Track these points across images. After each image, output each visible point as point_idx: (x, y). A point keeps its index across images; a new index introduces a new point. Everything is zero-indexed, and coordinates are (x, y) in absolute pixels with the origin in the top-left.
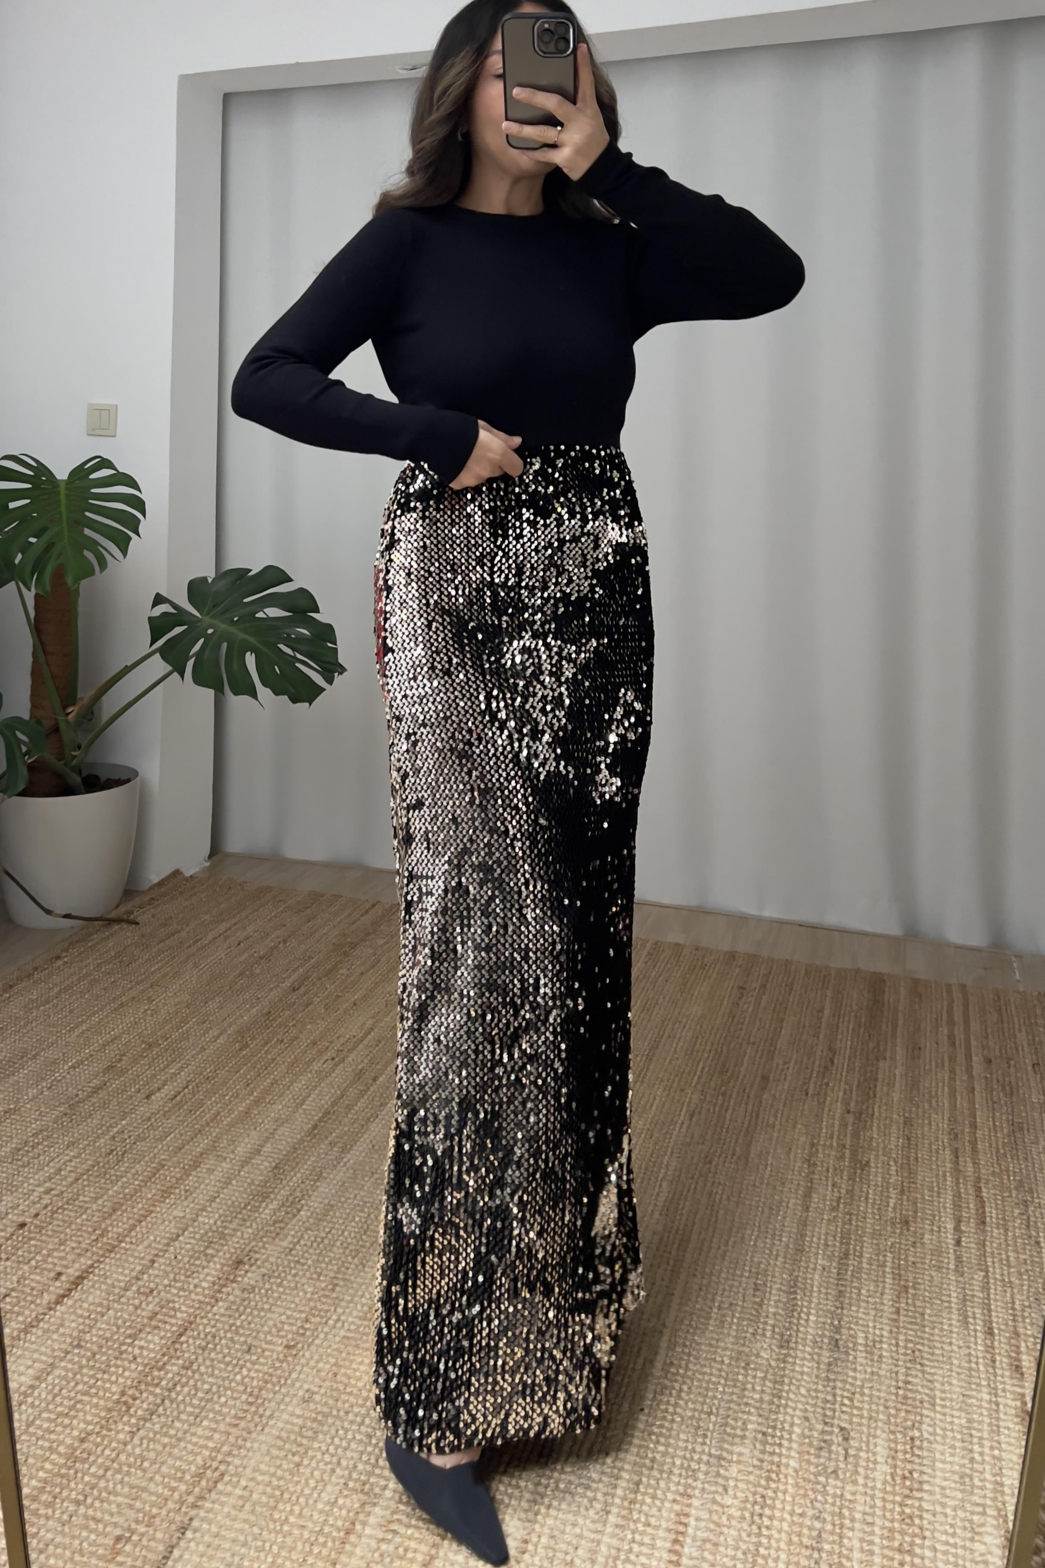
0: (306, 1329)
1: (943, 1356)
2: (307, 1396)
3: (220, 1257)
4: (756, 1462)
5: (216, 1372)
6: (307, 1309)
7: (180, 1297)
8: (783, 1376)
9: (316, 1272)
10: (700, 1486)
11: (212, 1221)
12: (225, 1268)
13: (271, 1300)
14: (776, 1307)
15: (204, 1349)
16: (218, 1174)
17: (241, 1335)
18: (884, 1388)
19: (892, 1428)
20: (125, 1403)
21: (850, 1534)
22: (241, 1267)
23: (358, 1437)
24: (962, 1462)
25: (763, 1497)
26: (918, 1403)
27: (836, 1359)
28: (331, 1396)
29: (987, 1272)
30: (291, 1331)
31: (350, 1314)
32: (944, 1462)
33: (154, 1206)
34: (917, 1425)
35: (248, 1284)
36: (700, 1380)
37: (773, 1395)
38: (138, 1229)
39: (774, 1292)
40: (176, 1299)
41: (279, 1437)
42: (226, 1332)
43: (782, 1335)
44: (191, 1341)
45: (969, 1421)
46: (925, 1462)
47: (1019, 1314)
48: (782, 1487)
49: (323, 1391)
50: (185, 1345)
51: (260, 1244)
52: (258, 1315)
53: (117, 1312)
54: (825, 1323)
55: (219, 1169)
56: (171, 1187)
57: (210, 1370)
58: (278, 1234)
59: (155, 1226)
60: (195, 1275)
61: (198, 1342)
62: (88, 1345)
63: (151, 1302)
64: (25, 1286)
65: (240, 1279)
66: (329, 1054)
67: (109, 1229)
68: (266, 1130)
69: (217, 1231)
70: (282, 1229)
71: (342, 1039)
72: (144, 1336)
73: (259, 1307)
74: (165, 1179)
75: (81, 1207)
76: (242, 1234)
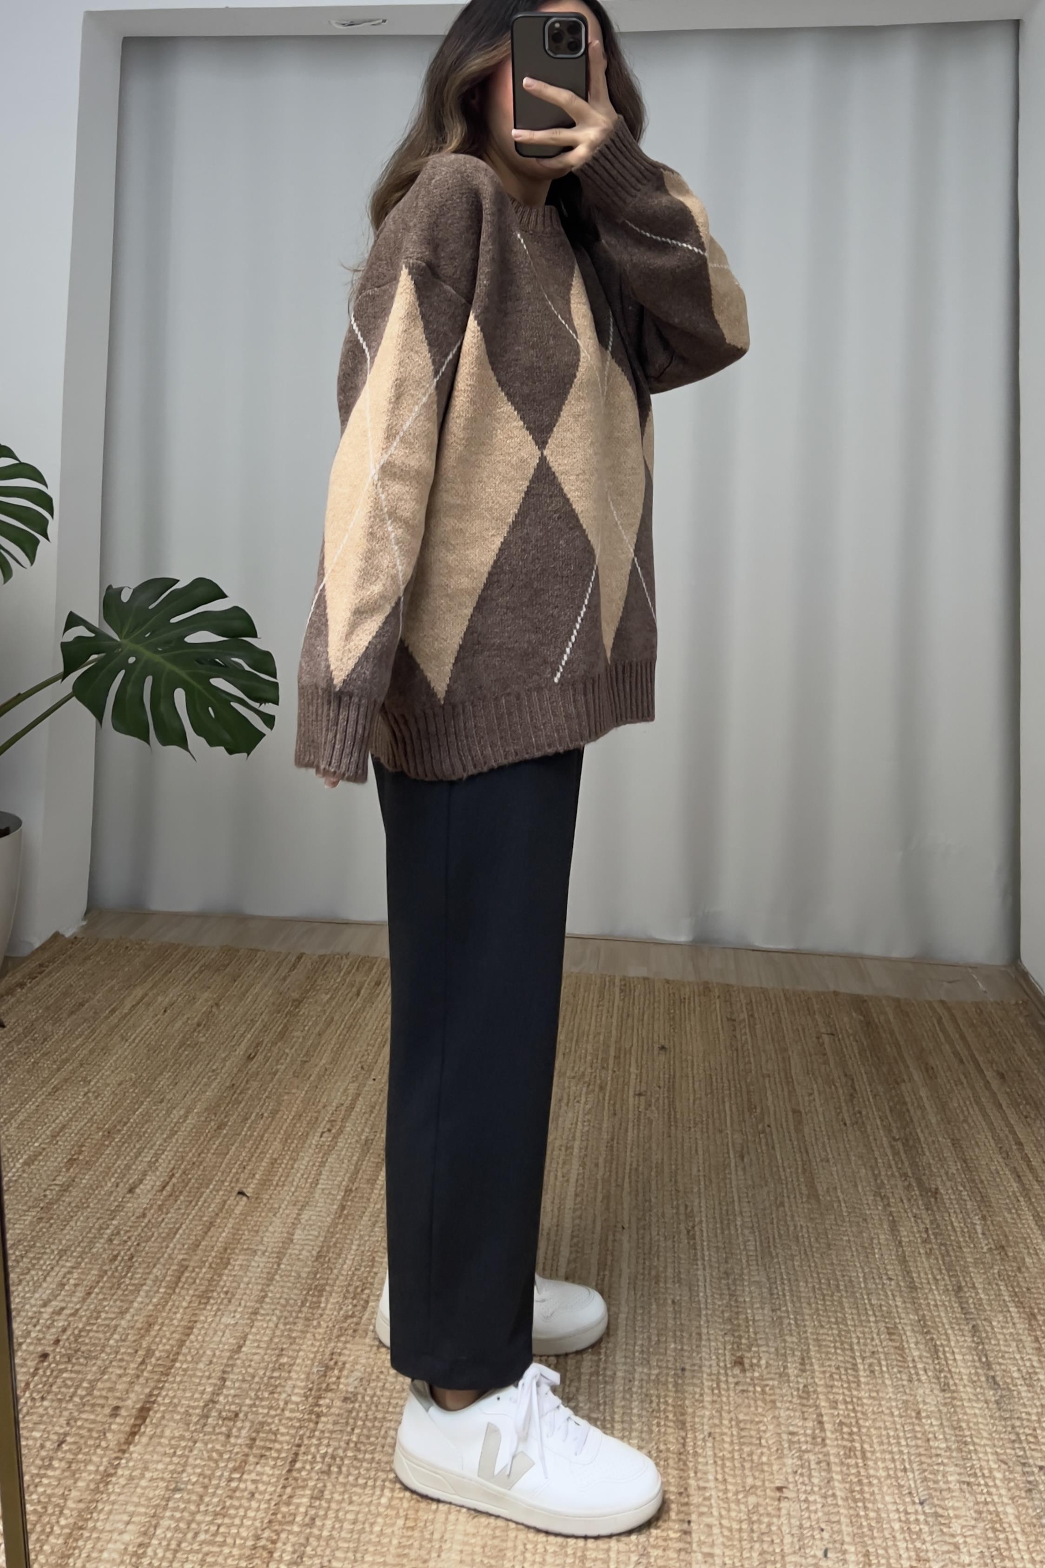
3: (298, 1365)
5: (355, 1498)
7: (274, 1417)
8: (958, 1421)
11: (271, 1325)
12: (313, 1377)
13: (380, 1407)
14: (918, 1350)
15: (328, 1473)
16: (254, 1270)
17: (365, 1452)
20: (264, 1548)
22: (329, 1373)
33: (195, 1315)
35: (347, 1392)
36: (880, 1436)
38: (188, 1343)
40: (270, 1420)
42: (345, 1450)
43: (938, 1378)
44: (308, 1467)
50: (304, 1473)
51: (340, 1345)
52: (373, 1426)
53: (206, 1444)
54: (973, 1361)
55: (253, 1264)
56: (206, 1291)
57: (346, 1496)
58: (355, 1331)
59: (207, 1339)
60: (279, 1389)
61: (318, 1467)
62: (190, 1487)
63: (242, 1428)
64: (80, 1428)
65: (334, 1387)
66: (322, 1126)
67: (154, 1347)
68: (288, 1215)
69: (282, 1336)
70: (357, 1324)
71: (329, 1108)
72: (252, 1468)
73: (370, 1417)
74: (194, 1282)
75: (108, 1326)
76: (314, 1336)
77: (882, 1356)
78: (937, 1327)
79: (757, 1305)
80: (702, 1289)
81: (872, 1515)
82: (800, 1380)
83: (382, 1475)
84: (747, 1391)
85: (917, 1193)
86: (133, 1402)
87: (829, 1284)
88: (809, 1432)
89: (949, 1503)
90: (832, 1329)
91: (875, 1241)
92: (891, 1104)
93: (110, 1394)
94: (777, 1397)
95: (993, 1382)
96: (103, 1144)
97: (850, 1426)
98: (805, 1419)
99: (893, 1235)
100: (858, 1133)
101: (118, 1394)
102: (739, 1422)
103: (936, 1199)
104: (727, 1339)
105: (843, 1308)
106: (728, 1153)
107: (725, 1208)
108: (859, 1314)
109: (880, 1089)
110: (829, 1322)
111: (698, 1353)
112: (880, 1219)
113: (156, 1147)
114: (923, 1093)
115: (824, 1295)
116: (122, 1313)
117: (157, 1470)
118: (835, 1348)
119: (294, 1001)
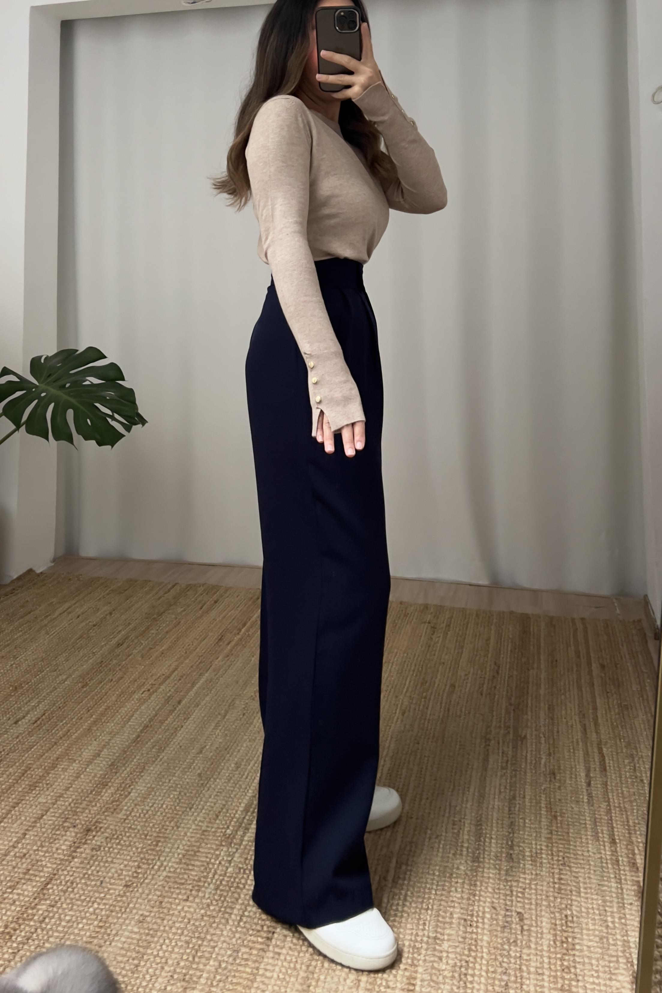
0: (138, 873)
1: (583, 860)
2: (141, 918)
3: (74, 828)
4: (460, 939)
5: (75, 907)
6: (139, 859)
7: (46, 857)
8: (476, 881)
9: (143, 834)
10: (423, 958)
11: (67, 804)
12: (79, 835)
13: (112, 855)
14: (469, 835)
15: (65, 892)
16: (70, 772)
17: (92, 881)
18: (545, 884)
19: (552, 909)
20: (8, 933)
21: (528, 982)
22: (89, 833)
23: (180, 944)
24: (600, 928)
25: (467, 962)
26: (568, 892)
27: (512, 867)
28: (159, 917)
29: (609, 802)
30: (128, 876)
31: (169, 861)
32: (588, 930)
33: (24, 796)
34: (569, 906)
35: (96, 845)
36: (419, 887)
37: (470, 894)
38: (13, 812)
39: (466, 825)
40: (43, 859)
41: (122, 948)
42: (81, 879)
43: (474, 853)
44: (55, 887)
45: (604, 901)
46: (576, 930)
47: (632, 828)
48: (479, 955)
49: (152, 914)
50: (51, 891)
51: (103, 817)
52: (104, 866)
54: (502, 844)
55: (71, 768)
56: (36, 782)
57: (70, 906)
58: (115, 809)
59: (25, 810)
60: (56, 842)
61: (60, 888)
63: (25, 862)
65: (89, 842)
66: (145, 687)
68: (103, 740)
69: (71, 810)
70: (118, 805)
71: (154, 677)
72: (20, 886)
73: (104, 860)
74: (31, 777)
76: (90, 811)
78: (488, 821)
83: (97, 895)
85: (511, 737)
89: (447, 931)
91: (470, 767)
92: (518, 682)
95: (510, 857)
96: (10, 695)
99: (483, 764)
100: (488, 700)
106: (397, 710)
109: (515, 673)
112: (479, 753)
113: (40, 698)
114: (544, 675)
119: (160, 612)
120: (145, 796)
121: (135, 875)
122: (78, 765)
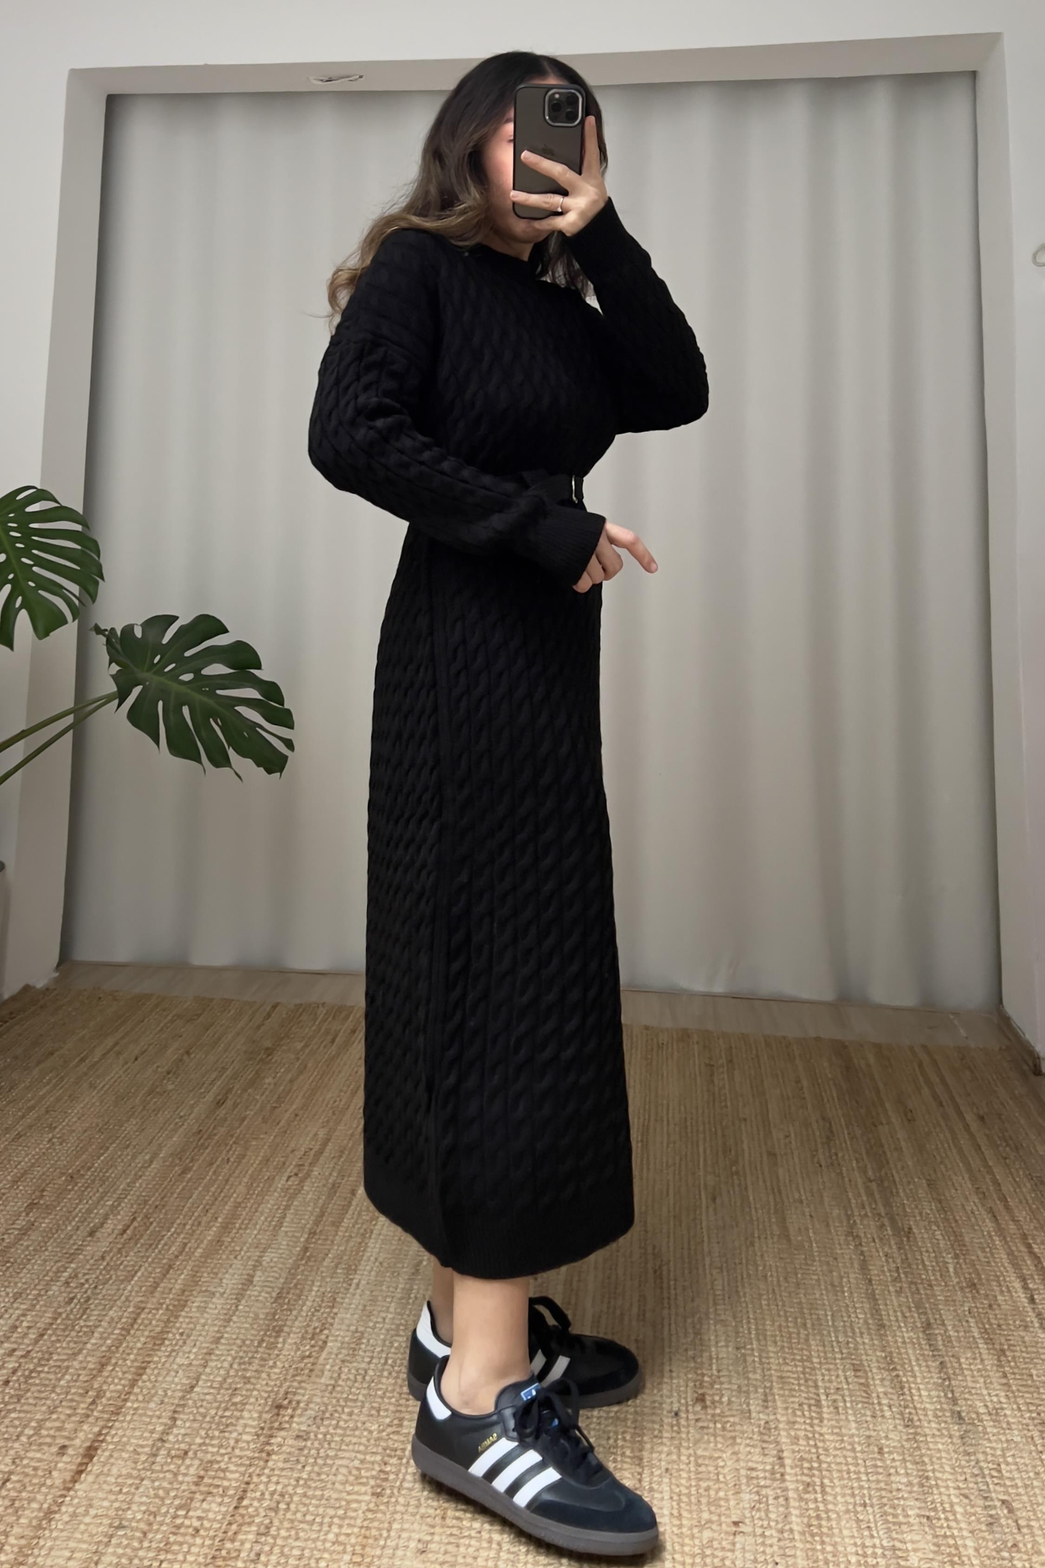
0: (387, 1473)
2: (421, 1546)
3: (251, 1404)
4: (933, 1548)
5: (301, 1534)
6: (380, 1450)
7: (223, 1455)
11: (226, 1365)
12: (264, 1416)
13: (333, 1445)
14: (884, 1386)
15: (276, 1510)
16: (212, 1312)
17: (316, 1488)
22: (282, 1412)
27: (967, 1432)
28: (447, 1545)
30: (373, 1477)
33: (149, 1355)
35: (300, 1430)
36: (840, 1471)
37: (920, 1477)
38: (140, 1383)
39: (874, 1371)
40: (219, 1459)
43: (902, 1414)
44: (256, 1504)
49: (435, 1540)
50: (250, 1510)
51: (295, 1384)
52: (325, 1464)
53: (153, 1481)
54: (939, 1397)
55: (211, 1305)
56: (162, 1332)
57: (293, 1533)
58: (311, 1371)
59: (160, 1379)
60: (230, 1429)
61: (266, 1504)
62: (134, 1524)
63: (191, 1465)
64: (25, 1466)
65: (287, 1426)
66: (289, 1170)
67: (105, 1387)
68: (249, 1258)
69: (237, 1376)
70: (313, 1364)
71: (297, 1153)
72: (198, 1505)
73: (322, 1454)
74: (150, 1324)
75: (59, 1367)
76: (269, 1376)
77: (846, 1392)
78: (905, 1363)
79: (720, 1345)
80: (666, 1329)
81: (829, 1548)
82: (761, 1416)
83: (331, 1512)
84: (708, 1428)
85: (890, 1232)
86: (80, 1441)
87: (796, 1323)
88: (768, 1467)
89: (908, 1537)
90: (796, 1366)
91: (845, 1280)
92: (868, 1146)
93: (57, 1434)
94: (737, 1434)
95: (959, 1417)
96: (66, 1189)
97: (810, 1461)
98: (765, 1455)
99: (864, 1274)
100: (833, 1175)
101: (66, 1434)
102: (697, 1457)
103: (908, 1238)
104: (690, 1376)
105: (809, 1346)
106: (700, 1194)
107: (693, 1248)
108: (825, 1353)
109: (858, 1132)
110: (793, 1360)
111: (659, 1390)
112: (851, 1259)
113: (119, 1192)
114: (901, 1135)
115: (790, 1333)
116: (75, 1355)
117: (102, 1507)
118: (799, 1385)
119: (267, 1049)
120: (353, 1346)
121: (382, 1476)
122: (222, 1301)
